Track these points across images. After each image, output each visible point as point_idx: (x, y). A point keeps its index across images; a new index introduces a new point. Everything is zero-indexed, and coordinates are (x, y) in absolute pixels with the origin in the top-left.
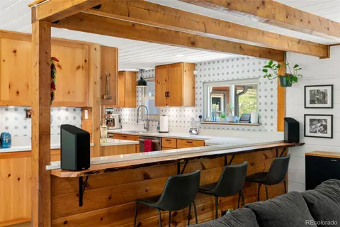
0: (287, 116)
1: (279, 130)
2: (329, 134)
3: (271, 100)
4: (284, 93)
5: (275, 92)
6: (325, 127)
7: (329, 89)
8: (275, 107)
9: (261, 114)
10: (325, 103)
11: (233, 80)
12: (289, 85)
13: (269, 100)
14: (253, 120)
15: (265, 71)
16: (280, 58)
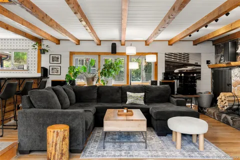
0: (42, 66)
1: (38, 72)
2: (59, 74)
3: (35, 59)
4: (41, 57)
5: (36, 56)
6: (58, 71)
7: (60, 56)
8: (36, 63)
9: (29, 65)
10: (58, 61)
11: (14, 49)
12: (44, 53)
13: (33, 59)
14: (25, 68)
15: (34, 46)
16: (39, 42)
